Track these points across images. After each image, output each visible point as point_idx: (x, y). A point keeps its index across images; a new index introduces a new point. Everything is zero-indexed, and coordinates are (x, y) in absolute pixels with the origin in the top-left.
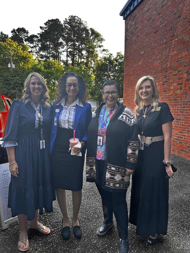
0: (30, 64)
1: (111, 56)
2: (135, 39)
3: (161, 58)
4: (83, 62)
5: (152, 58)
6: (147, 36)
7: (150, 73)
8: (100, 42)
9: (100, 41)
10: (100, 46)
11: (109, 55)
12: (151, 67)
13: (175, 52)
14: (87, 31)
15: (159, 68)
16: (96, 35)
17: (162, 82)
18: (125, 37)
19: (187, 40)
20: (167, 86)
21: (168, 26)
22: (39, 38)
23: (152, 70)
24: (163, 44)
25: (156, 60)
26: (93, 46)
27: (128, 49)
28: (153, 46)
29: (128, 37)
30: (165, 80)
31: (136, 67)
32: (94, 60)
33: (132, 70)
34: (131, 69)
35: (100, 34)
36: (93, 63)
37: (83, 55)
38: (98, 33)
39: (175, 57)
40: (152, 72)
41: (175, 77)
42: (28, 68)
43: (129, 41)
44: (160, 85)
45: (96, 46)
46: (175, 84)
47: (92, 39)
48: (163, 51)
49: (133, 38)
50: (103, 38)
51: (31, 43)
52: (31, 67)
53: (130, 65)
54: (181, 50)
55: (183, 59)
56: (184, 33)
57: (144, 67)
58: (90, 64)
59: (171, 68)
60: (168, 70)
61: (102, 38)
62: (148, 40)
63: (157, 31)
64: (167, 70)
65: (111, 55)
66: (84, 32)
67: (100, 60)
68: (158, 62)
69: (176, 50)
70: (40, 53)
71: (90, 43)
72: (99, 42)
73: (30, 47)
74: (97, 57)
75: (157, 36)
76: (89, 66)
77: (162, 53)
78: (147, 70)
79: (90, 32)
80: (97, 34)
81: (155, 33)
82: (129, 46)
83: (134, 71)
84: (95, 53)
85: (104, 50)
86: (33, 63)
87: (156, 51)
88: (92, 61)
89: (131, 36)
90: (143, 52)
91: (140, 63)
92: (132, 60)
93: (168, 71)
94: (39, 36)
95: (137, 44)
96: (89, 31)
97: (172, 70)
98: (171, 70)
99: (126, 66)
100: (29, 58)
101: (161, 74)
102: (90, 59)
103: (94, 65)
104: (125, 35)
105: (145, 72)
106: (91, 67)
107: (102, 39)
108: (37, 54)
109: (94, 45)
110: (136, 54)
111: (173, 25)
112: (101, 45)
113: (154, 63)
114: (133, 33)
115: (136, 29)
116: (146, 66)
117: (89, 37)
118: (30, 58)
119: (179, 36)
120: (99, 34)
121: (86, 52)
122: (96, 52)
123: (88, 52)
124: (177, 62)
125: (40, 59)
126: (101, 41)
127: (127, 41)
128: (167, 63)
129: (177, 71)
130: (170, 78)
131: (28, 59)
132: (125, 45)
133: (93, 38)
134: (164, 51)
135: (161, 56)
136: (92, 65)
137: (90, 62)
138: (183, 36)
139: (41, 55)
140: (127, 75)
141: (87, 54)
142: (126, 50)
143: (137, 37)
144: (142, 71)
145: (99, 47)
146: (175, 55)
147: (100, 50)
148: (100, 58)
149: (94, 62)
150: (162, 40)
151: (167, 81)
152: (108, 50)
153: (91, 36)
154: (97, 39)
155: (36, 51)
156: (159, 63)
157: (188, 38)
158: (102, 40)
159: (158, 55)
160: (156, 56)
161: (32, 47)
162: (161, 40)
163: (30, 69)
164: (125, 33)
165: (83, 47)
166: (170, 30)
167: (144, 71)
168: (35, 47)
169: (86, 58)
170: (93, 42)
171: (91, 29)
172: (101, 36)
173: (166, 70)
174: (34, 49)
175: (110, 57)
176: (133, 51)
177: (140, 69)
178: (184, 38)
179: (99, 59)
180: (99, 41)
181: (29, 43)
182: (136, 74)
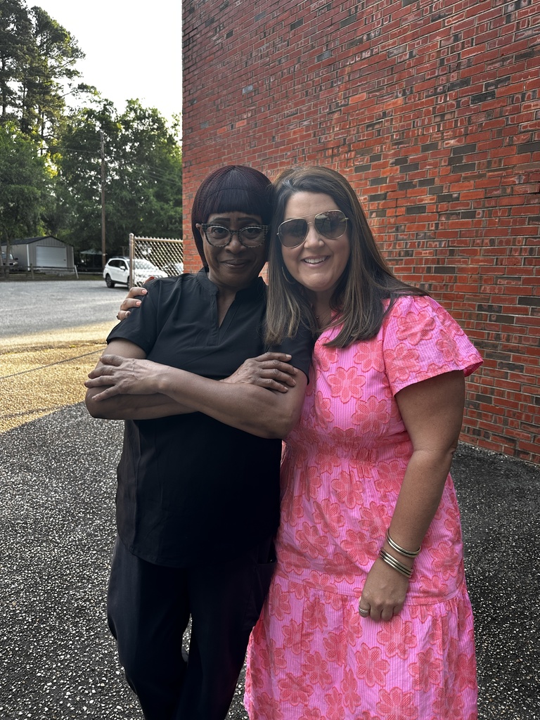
1: (108, 107)
2: (220, 41)
3: (315, 112)
4: (12, 116)
5: (283, 109)
6: (265, 37)
7: (276, 158)
8: (69, 59)
9: (68, 57)
10: (70, 74)
11: (102, 104)
12: (278, 139)
13: (363, 96)
14: (22, 15)
15: (308, 143)
16: (57, 36)
18: (184, 31)
19: (402, 60)
21: (337, 9)
23: (282, 150)
24: (319, 65)
25: (297, 118)
26: (46, 67)
27: (196, 73)
28: (285, 71)
29: (195, 32)
31: (228, 135)
32: (50, 115)
33: (211, 146)
34: (208, 143)
35: (69, 33)
36: (48, 124)
37: (11, 93)
38: (62, 29)
39: (363, 113)
40: (282, 157)
41: (363, 174)
43: (199, 46)
45: (57, 70)
47: (42, 45)
48: (321, 90)
49: (214, 38)
50: (79, 46)
53: (202, 126)
54: (383, 89)
55: (387, 121)
56: (393, 36)
57: (254, 138)
58: (37, 126)
59: (349, 145)
60: (338, 151)
61: (75, 47)
62: (267, 48)
63: (300, 23)
64: (335, 151)
65: (111, 104)
66: (12, 17)
67: (70, 118)
68: (305, 123)
69: (365, 88)
71: (34, 58)
72: (65, 58)
74: (60, 106)
75: (300, 38)
76: (34, 132)
77: (317, 97)
78: (266, 148)
79: (34, 21)
80: (57, 30)
81: (293, 27)
82: (199, 65)
83: (220, 149)
84: (53, 93)
85: (83, 87)
87: (296, 87)
88: (45, 117)
89: (206, 30)
90: (251, 88)
91: (240, 125)
92: (211, 111)
93: (338, 155)
95: (228, 60)
96: (29, 16)
97: (353, 153)
98: (347, 153)
99: (190, 131)
102: (37, 111)
103: (49, 131)
105: (259, 156)
106: (42, 137)
107: (77, 50)
109: (49, 65)
110: (225, 92)
111: (356, 8)
112: (72, 68)
113: (291, 127)
114: (213, 22)
115: (223, 8)
116: (261, 136)
117: (31, 38)
119: (376, 43)
120: (64, 30)
121: (20, 84)
122: (56, 91)
123: (28, 84)
124: (368, 127)
126: (72, 56)
127: (191, 46)
128: (333, 129)
129: (367, 157)
132: (184, 60)
133: (44, 43)
134: (323, 88)
135: (315, 105)
136: (45, 131)
137: (37, 120)
138: (389, 45)
140: (193, 163)
141: (26, 93)
142: (188, 77)
143: (229, 35)
144: (249, 152)
145: (67, 74)
146: (362, 105)
147: (70, 85)
148: (71, 110)
149: (52, 121)
150: (316, 51)
152: (98, 90)
153: (37, 33)
154: (59, 48)
156: (308, 128)
157: (406, 55)
158: (75, 53)
159: (303, 103)
160: (296, 105)
162: (313, 52)
164: (184, 19)
165: (9, 67)
166: (345, 23)
167: (254, 152)
169: (22, 104)
170: (45, 54)
171: (35, 8)
172: (71, 39)
173: (330, 151)
175: (105, 109)
176: (213, 81)
177: (242, 143)
178: (392, 53)
179: (67, 113)
180: (64, 53)
182: (225, 159)
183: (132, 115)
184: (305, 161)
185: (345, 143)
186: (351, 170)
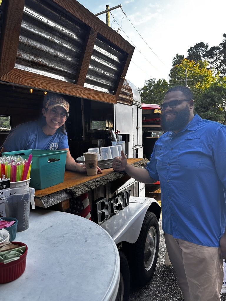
0: (209, 82)
22: (221, 48)
42: (206, 89)
51: (210, 58)
52: (209, 87)
70: (222, 68)
73: (209, 63)
86: (213, 81)
94: (221, 46)
100: (207, 76)
108: (218, 69)
118: (209, 76)
125: (222, 75)
131: (205, 78)
139: (223, 69)
155: (217, 66)
163: (208, 89)
168: (215, 61)
174: (213, 64)
181: (208, 59)
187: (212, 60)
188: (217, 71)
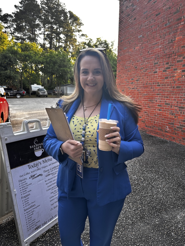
0: (5, 45)
1: (90, 41)
2: (131, 21)
3: (164, 43)
4: (61, 46)
5: (152, 42)
6: (147, 19)
7: (149, 58)
8: (79, 26)
9: (78, 25)
10: (79, 31)
12: (150, 52)
13: (181, 37)
14: (65, 14)
15: (160, 53)
16: (75, 19)
17: (163, 69)
18: (119, 19)
20: (169, 72)
21: (173, 8)
22: (13, 17)
23: (151, 56)
24: (166, 27)
25: (157, 45)
26: (72, 29)
27: (123, 32)
28: (154, 30)
29: (123, 19)
30: (167, 66)
31: (133, 51)
32: (72, 45)
33: (127, 55)
34: (126, 54)
35: (79, 18)
36: (72, 48)
37: (61, 39)
38: (77, 17)
39: (181, 43)
40: (151, 58)
41: (180, 63)
42: (4, 50)
43: (124, 23)
44: (161, 72)
45: (75, 30)
46: (179, 71)
47: (71, 23)
48: (166, 36)
49: (130, 20)
50: (82, 22)
51: (4, 23)
52: (6, 49)
53: (124, 49)
57: (142, 52)
58: (68, 49)
59: (175, 53)
60: (171, 56)
61: (81, 22)
62: (147, 23)
63: (159, 14)
64: (170, 56)
65: (91, 40)
66: (62, 15)
67: (78, 45)
68: (160, 47)
69: (182, 34)
70: (15, 35)
71: (68, 27)
72: (77, 26)
73: (4, 27)
74: (76, 42)
75: (159, 19)
76: (67, 50)
77: (164, 38)
78: (146, 55)
79: (69, 15)
80: (75, 17)
81: (157, 15)
82: (124, 29)
83: (130, 56)
84: (73, 38)
85: (83, 35)
86: (9, 44)
87: (157, 35)
88: (71, 45)
89: (127, 18)
90: (141, 36)
91: (137, 48)
92: (128, 44)
93: (171, 57)
94: (13, 15)
95: (133, 27)
96: (67, 14)
97: (177, 56)
98: (174, 56)
99: (120, 50)
100: (4, 38)
101: (162, 60)
102: (68, 44)
103: (72, 50)
104: (120, 17)
105: (143, 58)
106: (70, 52)
107: (81, 23)
108: (12, 35)
109: (73, 29)
110: (132, 38)
111: (180, 8)
112: (79, 29)
113: (155, 48)
114: (129, 15)
115: (133, 11)
116: (144, 51)
117: (68, 21)
118: (5, 39)
120: (78, 17)
121: (64, 36)
122: (74, 37)
123: (66, 35)
124: (182, 47)
125: (16, 41)
126: (80, 25)
127: (122, 23)
128: (170, 48)
129: (182, 57)
130: (172, 64)
131: (2, 40)
132: (119, 28)
133: (72, 22)
134: (167, 35)
135: (164, 41)
136: (71, 50)
137: (68, 47)
139: (16, 36)
140: (121, 60)
141: (65, 38)
142: (120, 33)
143: (134, 19)
144: (140, 57)
145: (78, 31)
146: (180, 40)
147: (79, 35)
148: (79, 43)
149: (73, 47)
150: (165, 23)
151: (169, 68)
152: (87, 36)
153: (69, 19)
154: (76, 23)
155: (11, 32)
156: (161, 48)
158: (80, 24)
159: (159, 40)
160: (157, 41)
161: (6, 28)
162: (164, 23)
163: (5, 50)
164: (120, 15)
165: (61, 31)
166: (175, 13)
167: (142, 56)
168: (9, 27)
169: (64, 42)
170: (71, 26)
171: (69, 11)
172: (79, 20)
173: (168, 56)
174: (8, 30)
175: (90, 42)
176: (129, 34)
177: (137, 54)
179: (77, 44)
180: (77, 25)
181: (3, 23)
182: (131, 59)
183: (98, 43)
184: (159, 59)
185: (174, 53)
186: (176, 62)
187: (6, 25)
188: (11, 37)
